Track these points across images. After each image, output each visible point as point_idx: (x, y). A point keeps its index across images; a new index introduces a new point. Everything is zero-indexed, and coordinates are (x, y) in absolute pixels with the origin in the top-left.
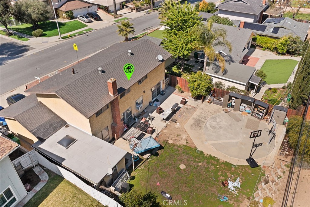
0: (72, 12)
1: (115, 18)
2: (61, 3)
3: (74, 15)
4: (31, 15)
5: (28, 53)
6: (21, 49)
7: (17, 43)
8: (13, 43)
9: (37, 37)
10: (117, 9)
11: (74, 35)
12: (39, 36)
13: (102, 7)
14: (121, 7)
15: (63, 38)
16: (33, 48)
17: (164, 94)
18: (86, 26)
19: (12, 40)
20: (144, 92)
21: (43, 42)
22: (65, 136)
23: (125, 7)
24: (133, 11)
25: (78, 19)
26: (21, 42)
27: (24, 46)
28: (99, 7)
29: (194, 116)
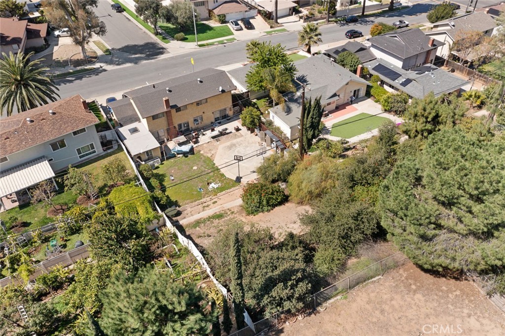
0: (224, 16)
1: (271, 27)
2: (217, 4)
3: (227, 20)
4: (177, 18)
5: (162, 57)
6: (159, 51)
7: (158, 44)
8: (156, 43)
9: (178, 40)
10: (278, 16)
11: (212, 44)
12: (180, 40)
13: (262, 12)
14: (290, 13)
15: (200, 46)
16: (169, 52)
17: (229, 119)
18: (232, 34)
19: (157, 40)
20: (204, 113)
21: (180, 47)
22: (134, 127)
23: (294, 13)
24: (301, 20)
25: (228, 24)
26: (162, 44)
27: (163, 48)
28: (259, 12)
29: (234, 141)
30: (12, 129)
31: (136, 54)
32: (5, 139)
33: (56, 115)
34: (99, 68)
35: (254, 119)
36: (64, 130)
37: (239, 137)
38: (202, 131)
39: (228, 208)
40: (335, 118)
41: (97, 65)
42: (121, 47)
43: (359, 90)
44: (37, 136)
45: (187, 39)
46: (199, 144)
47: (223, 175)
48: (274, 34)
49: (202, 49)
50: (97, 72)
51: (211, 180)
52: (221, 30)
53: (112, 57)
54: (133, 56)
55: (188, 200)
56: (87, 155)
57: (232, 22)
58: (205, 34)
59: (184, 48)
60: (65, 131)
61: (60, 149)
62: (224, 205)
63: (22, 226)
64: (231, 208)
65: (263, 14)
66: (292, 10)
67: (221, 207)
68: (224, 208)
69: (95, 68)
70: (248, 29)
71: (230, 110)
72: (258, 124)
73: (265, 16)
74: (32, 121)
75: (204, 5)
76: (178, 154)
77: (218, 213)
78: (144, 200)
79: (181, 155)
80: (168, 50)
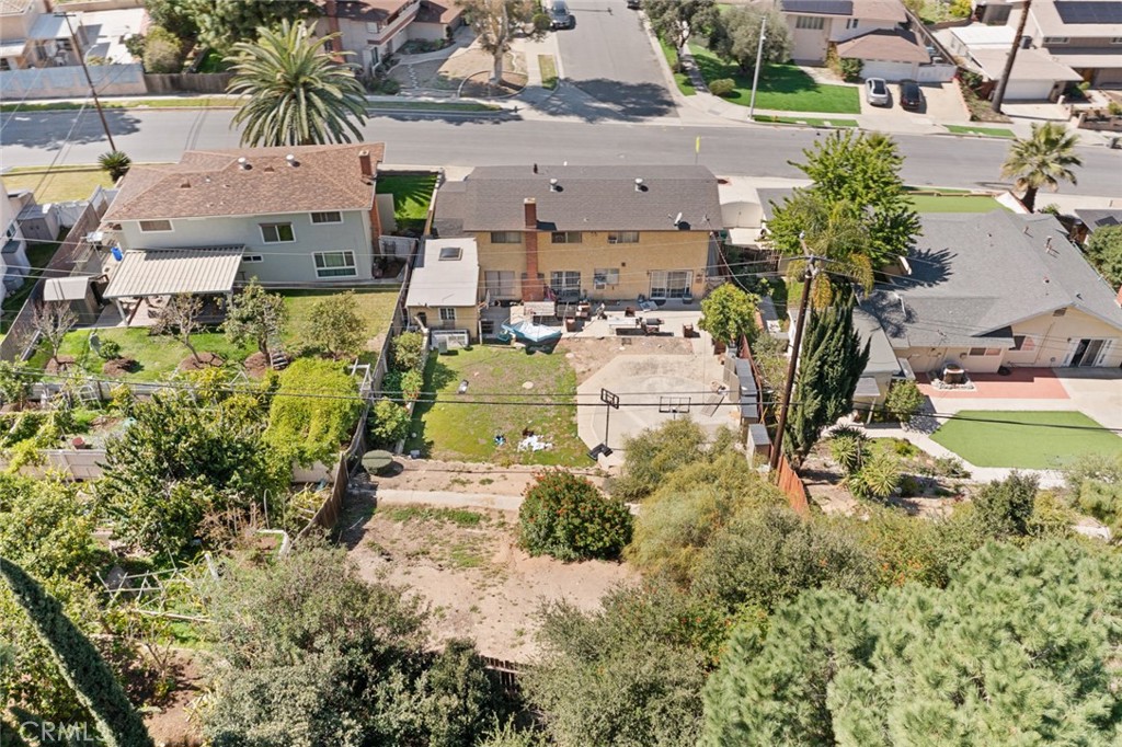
0: (860, 63)
1: (973, 119)
2: (852, 32)
4: (733, 43)
5: (655, 121)
6: (660, 107)
7: (668, 92)
8: (663, 89)
9: (714, 94)
10: (1006, 96)
11: (791, 122)
12: (719, 95)
13: (969, 75)
14: (1053, 96)
15: (758, 119)
16: (677, 116)
17: (690, 302)
18: (857, 110)
19: (670, 82)
20: (623, 264)
21: (710, 111)
22: (457, 246)
23: (1062, 97)
24: (1074, 118)
25: (861, 87)
26: (676, 94)
27: (671, 104)
28: (961, 74)
29: (660, 358)
30: (204, 171)
31: (604, 101)
32: (183, 186)
33: (298, 169)
34: (511, 111)
35: (728, 319)
36: (294, 203)
37: (682, 352)
38: (603, 306)
39: (500, 508)
40: (979, 395)
41: (510, 104)
42: (583, 79)
43: (1099, 343)
44: (239, 199)
45: (738, 95)
46: (579, 334)
47: (574, 427)
48: (971, 137)
49: (760, 126)
50: (500, 116)
51: (539, 429)
52: (834, 95)
53: (553, 95)
54: (596, 105)
55: (455, 450)
56: (336, 273)
57: (870, 82)
58: (790, 95)
59: (717, 113)
60: (294, 206)
61: (280, 242)
62: (498, 498)
63: (123, 368)
64: (509, 512)
65: (968, 81)
66: (1062, 88)
67: (487, 500)
68: (493, 503)
69: (501, 109)
70: (905, 109)
71: (699, 281)
72: (733, 336)
73: (972, 87)
74: (248, 167)
75: (821, 28)
76: (518, 340)
77: (470, 510)
78: (335, 409)
79: (520, 345)
80: (679, 110)
